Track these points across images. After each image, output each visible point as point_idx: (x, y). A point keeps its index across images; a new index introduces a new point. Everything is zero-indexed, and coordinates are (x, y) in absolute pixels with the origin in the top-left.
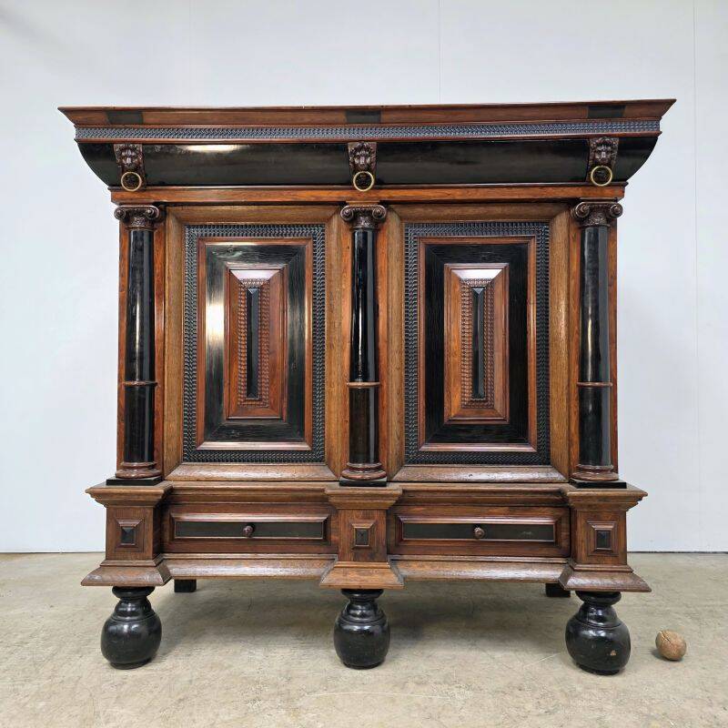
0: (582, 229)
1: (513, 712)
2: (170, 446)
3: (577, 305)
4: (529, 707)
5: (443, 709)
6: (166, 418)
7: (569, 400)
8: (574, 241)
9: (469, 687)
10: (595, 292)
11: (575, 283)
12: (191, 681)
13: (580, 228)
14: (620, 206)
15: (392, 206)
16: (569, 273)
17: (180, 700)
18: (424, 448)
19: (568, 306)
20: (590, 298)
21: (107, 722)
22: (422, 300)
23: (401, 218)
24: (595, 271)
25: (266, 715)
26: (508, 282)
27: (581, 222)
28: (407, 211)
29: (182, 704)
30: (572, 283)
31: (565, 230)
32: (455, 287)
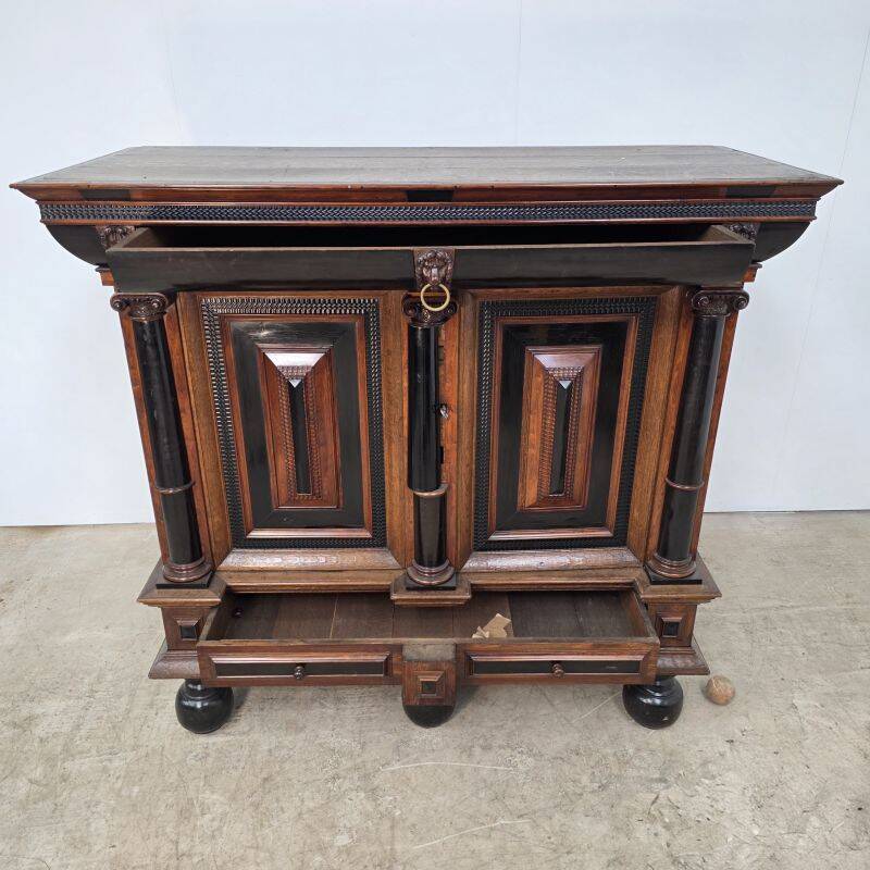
1: (570, 787)
2: (218, 539)
4: (585, 780)
5: (507, 786)
6: (209, 515)
7: (654, 493)
9: (530, 753)
11: (678, 375)
12: (270, 751)
17: (265, 780)
18: (494, 537)
21: (203, 814)
22: (497, 389)
23: (476, 297)
25: (347, 800)
26: (600, 366)
29: (267, 786)
32: (537, 375)
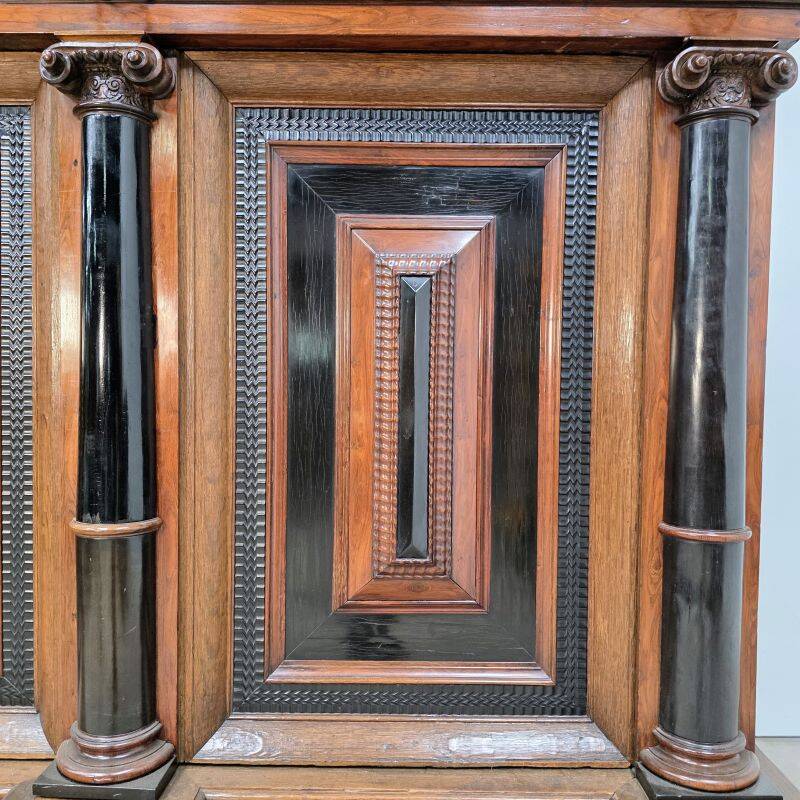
0: (685, 123)
3: (664, 326)
7: (637, 566)
8: (664, 156)
10: (715, 292)
13: (679, 123)
14: (790, 58)
15: (193, 55)
16: (647, 243)
18: (280, 675)
19: (642, 325)
20: (699, 308)
23: (223, 92)
24: (716, 237)
26: (493, 265)
27: (682, 105)
28: (234, 70)
30: (655, 266)
31: (640, 129)
32: (361, 274)
